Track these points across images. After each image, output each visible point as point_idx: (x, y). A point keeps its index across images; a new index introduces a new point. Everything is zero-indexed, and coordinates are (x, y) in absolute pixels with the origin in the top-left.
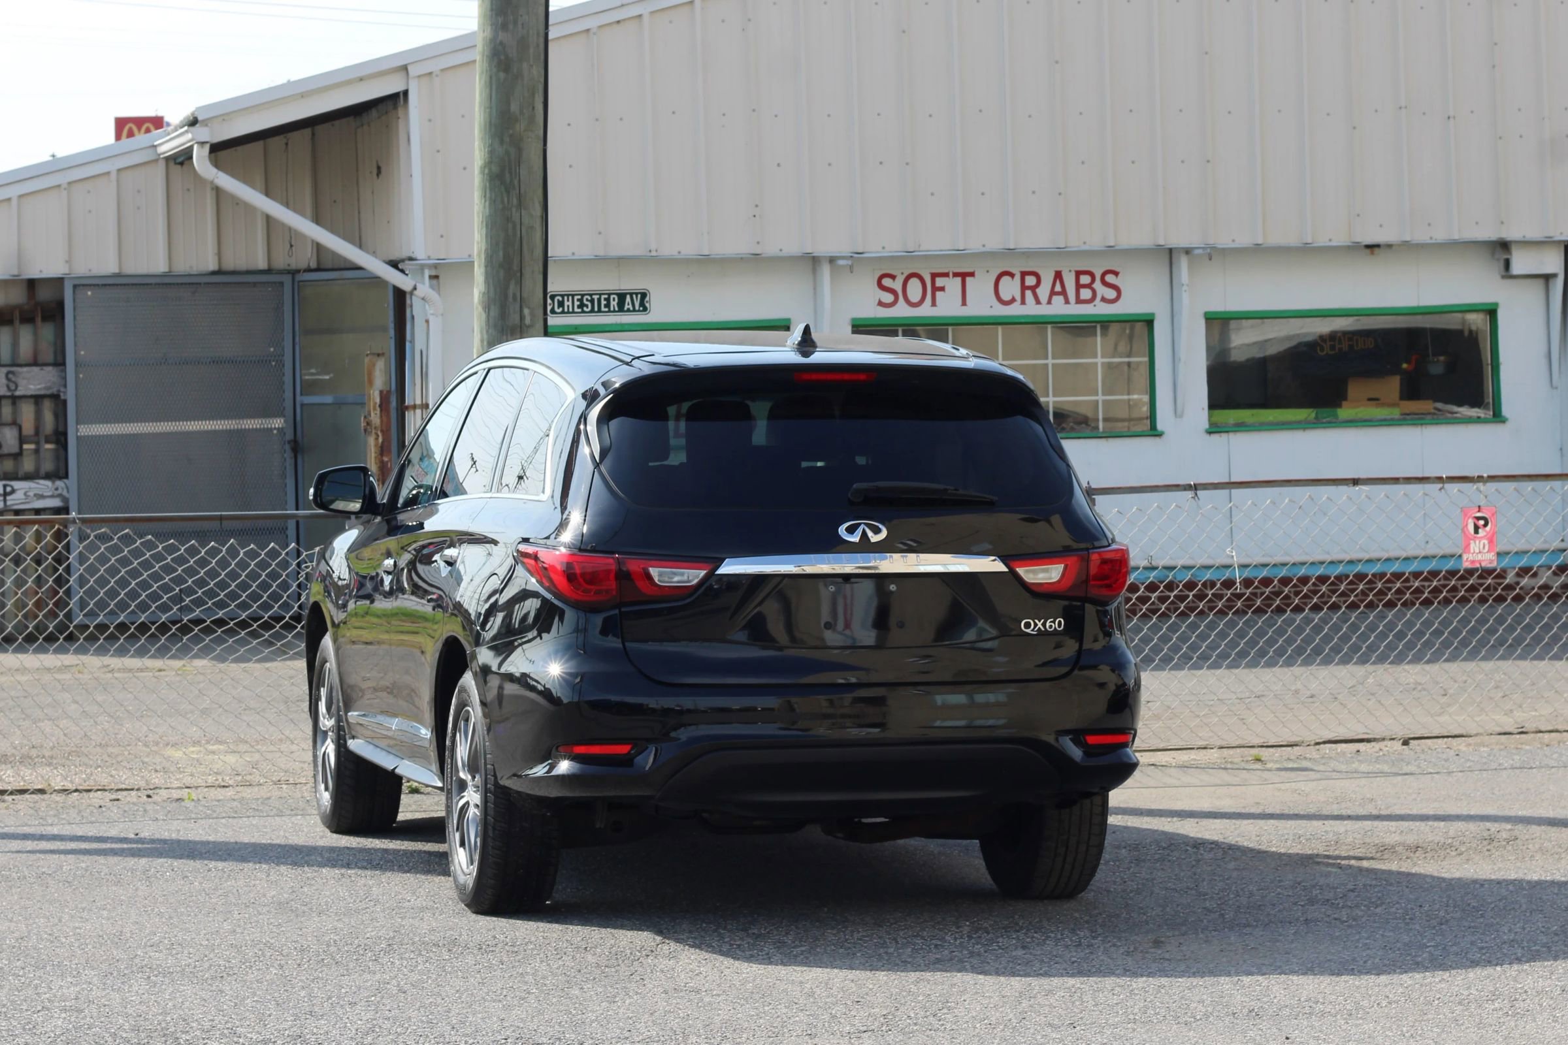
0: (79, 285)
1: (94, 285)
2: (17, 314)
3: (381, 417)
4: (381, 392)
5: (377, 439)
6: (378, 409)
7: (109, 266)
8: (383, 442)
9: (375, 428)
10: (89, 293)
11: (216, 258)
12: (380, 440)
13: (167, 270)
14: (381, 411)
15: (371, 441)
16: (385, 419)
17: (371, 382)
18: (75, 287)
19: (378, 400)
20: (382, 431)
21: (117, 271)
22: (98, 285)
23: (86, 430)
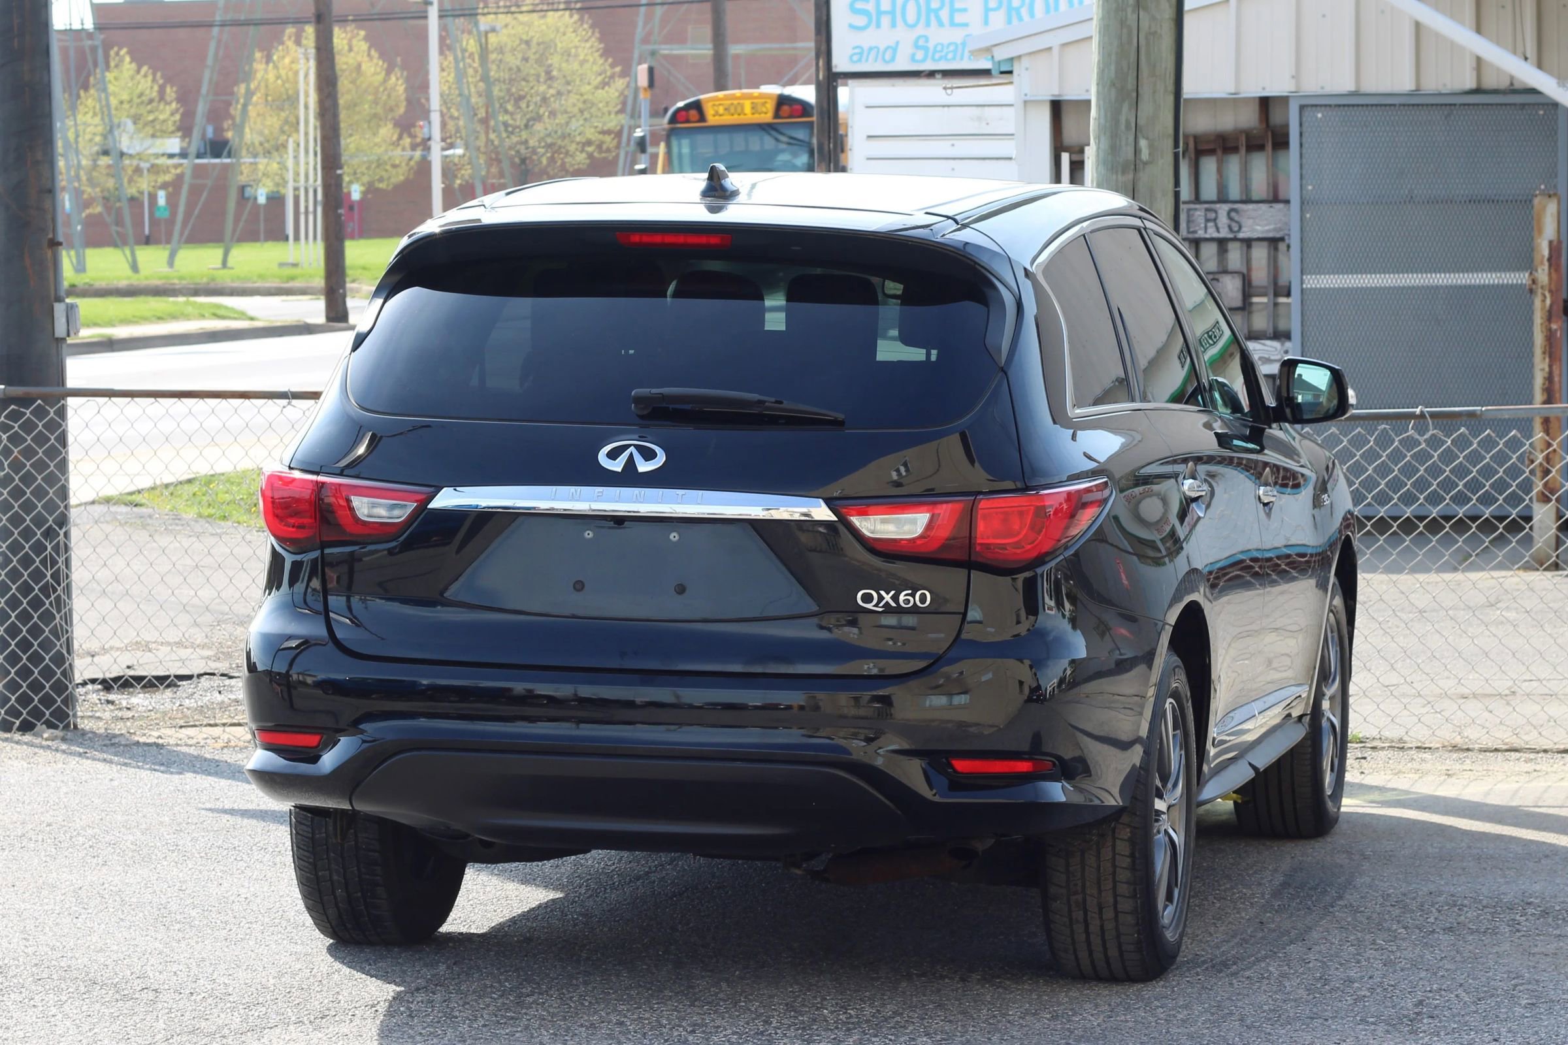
0: (1307, 106)
1: (1326, 106)
2: (1243, 140)
3: (1550, 274)
4: (1551, 242)
5: (1544, 301)
6: (1546, 264)
7: (1342, 83)
8: (1551, 306)
9: (1542, 287)
10: (1320, 115)
11: (1474, 73)
12: (1548, 302)
13: (1413, 88)
14: (1550, 266)
15: (1538, 302)
16: (1554, 276)
17: (1540, 231)
18: (1302, 108)
19: (1546, 253)
20: (1550, 291)
21: (1352, 88)
22: (1330, 106)
23: (1313, 282)
